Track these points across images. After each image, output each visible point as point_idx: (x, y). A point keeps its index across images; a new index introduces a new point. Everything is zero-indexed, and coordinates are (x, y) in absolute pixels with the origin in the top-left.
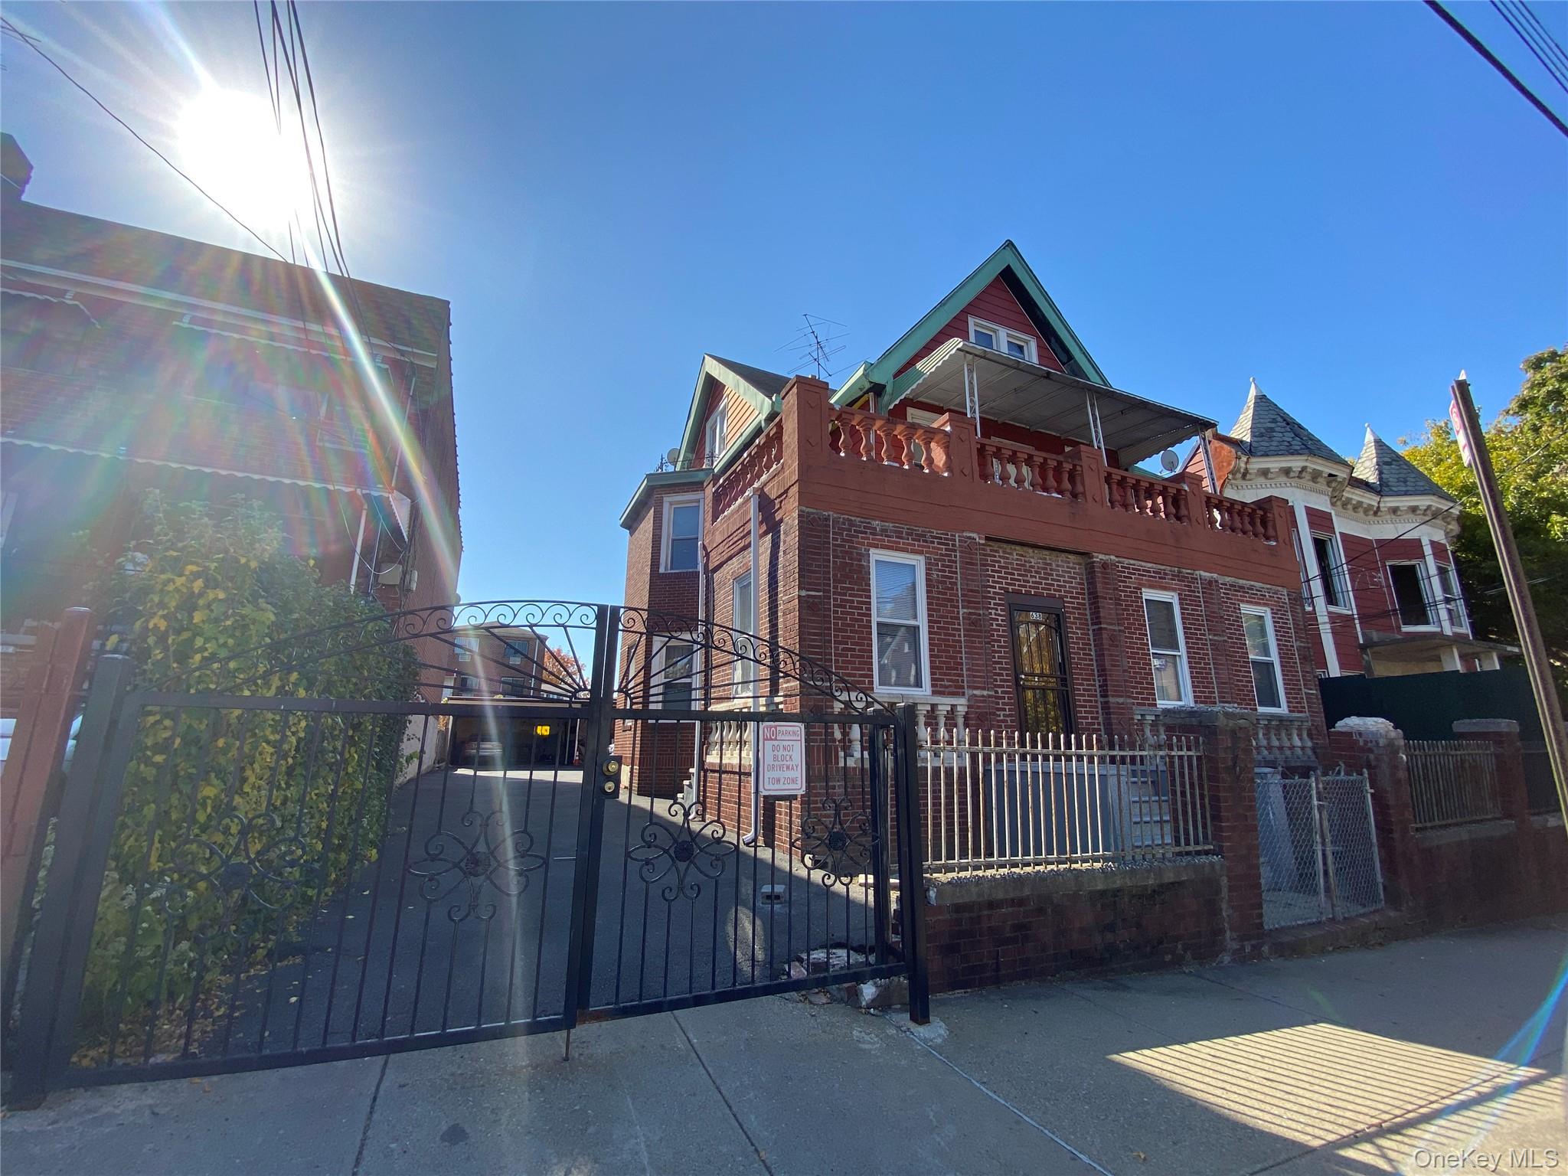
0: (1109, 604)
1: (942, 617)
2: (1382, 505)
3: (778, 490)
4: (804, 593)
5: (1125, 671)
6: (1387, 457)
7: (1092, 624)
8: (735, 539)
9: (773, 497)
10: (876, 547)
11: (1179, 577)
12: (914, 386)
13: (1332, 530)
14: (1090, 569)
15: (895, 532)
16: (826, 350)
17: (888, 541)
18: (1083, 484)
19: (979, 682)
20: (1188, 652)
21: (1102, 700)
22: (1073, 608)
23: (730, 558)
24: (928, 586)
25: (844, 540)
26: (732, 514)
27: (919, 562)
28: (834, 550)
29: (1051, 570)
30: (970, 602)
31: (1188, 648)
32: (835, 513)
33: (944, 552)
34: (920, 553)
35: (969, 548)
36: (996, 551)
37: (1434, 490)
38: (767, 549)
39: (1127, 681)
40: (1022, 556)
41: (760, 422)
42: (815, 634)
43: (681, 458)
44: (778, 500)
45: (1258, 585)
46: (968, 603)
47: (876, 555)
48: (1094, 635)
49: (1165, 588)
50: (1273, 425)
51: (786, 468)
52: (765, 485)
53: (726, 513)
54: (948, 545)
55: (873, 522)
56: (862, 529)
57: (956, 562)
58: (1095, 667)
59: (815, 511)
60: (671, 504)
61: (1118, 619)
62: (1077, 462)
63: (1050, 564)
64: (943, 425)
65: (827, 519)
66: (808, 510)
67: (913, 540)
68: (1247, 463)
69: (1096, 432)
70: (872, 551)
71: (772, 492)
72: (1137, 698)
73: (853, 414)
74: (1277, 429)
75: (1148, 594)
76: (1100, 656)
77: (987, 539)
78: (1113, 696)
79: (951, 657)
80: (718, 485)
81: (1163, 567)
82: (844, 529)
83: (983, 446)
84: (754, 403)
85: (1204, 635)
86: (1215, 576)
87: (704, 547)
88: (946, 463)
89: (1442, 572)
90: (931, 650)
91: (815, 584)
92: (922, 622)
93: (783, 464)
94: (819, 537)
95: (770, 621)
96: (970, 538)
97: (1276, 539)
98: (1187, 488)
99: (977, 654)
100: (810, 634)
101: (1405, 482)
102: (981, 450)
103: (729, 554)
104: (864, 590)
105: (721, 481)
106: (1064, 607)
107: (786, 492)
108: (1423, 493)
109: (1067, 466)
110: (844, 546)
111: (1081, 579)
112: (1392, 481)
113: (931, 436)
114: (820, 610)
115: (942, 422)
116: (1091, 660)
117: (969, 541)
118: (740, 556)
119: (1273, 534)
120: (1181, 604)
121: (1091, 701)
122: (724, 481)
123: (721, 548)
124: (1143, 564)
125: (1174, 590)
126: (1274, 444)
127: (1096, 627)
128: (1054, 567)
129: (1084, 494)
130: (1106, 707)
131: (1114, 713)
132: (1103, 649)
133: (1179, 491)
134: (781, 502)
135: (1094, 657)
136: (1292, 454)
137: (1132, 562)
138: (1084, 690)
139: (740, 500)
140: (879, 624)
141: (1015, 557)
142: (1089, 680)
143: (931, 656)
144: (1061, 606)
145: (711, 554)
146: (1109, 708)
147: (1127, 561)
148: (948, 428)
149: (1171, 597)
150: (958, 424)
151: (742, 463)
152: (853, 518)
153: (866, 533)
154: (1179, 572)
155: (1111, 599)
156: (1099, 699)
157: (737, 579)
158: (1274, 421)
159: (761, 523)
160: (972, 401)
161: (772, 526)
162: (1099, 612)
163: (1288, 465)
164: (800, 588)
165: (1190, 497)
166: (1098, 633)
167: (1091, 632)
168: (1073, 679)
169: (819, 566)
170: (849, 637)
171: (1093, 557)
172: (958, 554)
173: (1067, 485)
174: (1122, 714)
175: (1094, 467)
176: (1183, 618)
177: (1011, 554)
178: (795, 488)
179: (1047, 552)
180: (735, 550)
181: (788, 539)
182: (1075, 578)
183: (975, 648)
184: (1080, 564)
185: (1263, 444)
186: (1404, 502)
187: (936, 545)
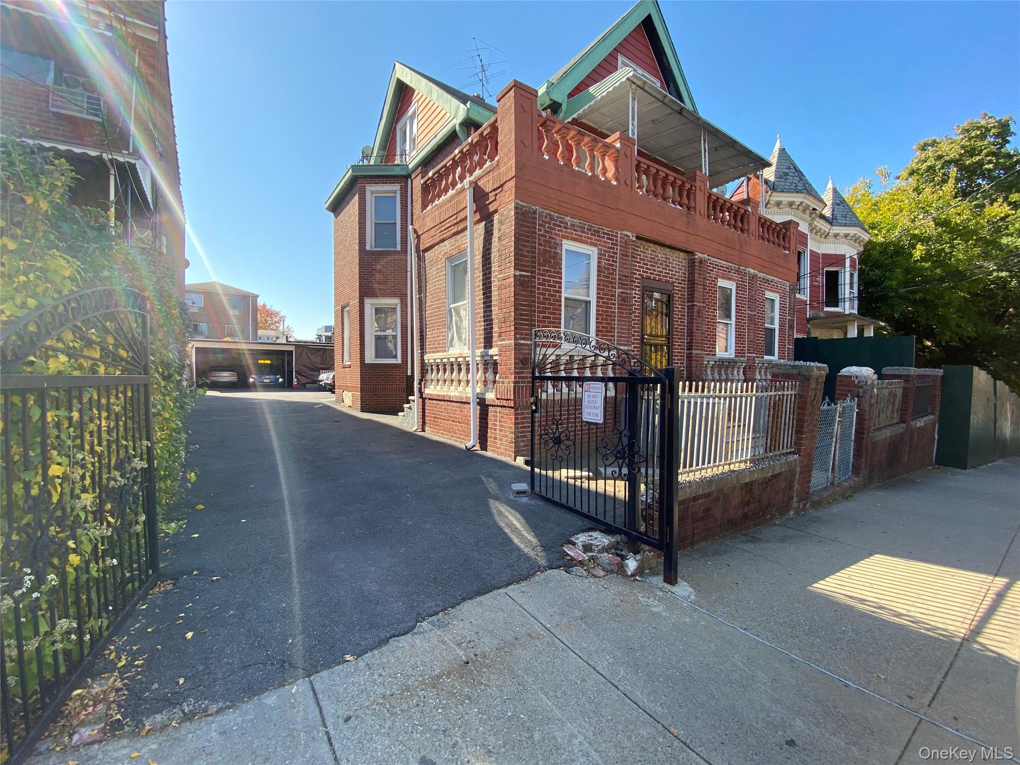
0: (700, 288)
1: (605, 294)
2: (831, 231)
3: (493, 184)
4: (518, 273)
5: (703, 333)
6: (839, 201)
7: (688, 302)
8: (448, 225)
9: (487, 190)
10: (567, 238)
11: (738, 271)
12: (586, 107)
13: (806, 245)
14: (692, 264)
15: (580, 227)
16: (488, 73)
17: (576, 235)
18: (695, 201)
19: (623, 341)
20: (736, 322)
21: (688, 352)
22: (679, 290)
23: (442, 241)
24: (598, 271)
25: (546, 231)
26: (444, 203)
27: (593, 252)
28: (539, 239)
29: (669, 263)
30: (623, 284)
31: (736, 319)
32: (540, 207)
33: (610, 246)
34: (595, 245)
35: (626, 243)
36: (638, 247)
37: (859, 224)
38: (481, 235)
39: (702, 340)
40: (654, 251)
41: (455, 125)
42: (524, 305)
43: (375, 154)
44: (493, 193)
45: (776, 279)
46: (622, 285)
47: (567, 245)
48: (688, 309)
49: (729, 279)
50: (788, 171)
51: (501, 165)
52: (479, 179)
53: (436, 202)
54: (613, 240)
55: (566, 218)
56: (558, 223)
57: (616, 254)
58: (686, 331)
59: (525, 204)
60: (372, 193)
61: (704, 299)
62: (693, 183)
63: (669, 259)
64: (614, 141)
65: (535, 213)
66: (521, 203)
67: (591, 234)
68: (770, 196)
69: (705, 161)
70: (564, 241)
71: (487, 185)
72: (707, 351)
73: (555, 123)
74: (790, 174)
75: (722, 283)
76: (690, 323)
77: (637, 237)
78: (695, 349)
79: (609, 324)
80: (426, 178)
81: (731, 265)
82: (546, 222)
83: (639, 162)
84: (448, 108)
85: (745, 311)
86: (756, 272)
87: (415, 231)
88: (615, 174)
89: (852, 275)
90: (597, 319)
91: (526, 266)
92: (593, 299)
93: (498, 161)
94: (528, 227)
95: (484, 294)
96: (626, 235)
97: (789, 249)
98: (750, 210)
99: (624, 321)
100: (521, 305)
101: (846, 217)
102: (638, 166)
103: (441, 238)
104: (557, 273)
105: (430, 174)
106: (674, 290)
107: (502, 186)
108: (854, 226)
109: (688, 186)
110: (546, 236)
111: (685, 270)
112: (839, 216)
113: (606, 149)
114: (528, 287)
115: (613, 140)
116: (684, 326)
117: (626, 238)
118: (453, 240)
119: (788, 246)
120: (737, 290)
121: (681, 353)
122: (434, 174)
123: (433, 232)
124: (721, 262)
125: (734, 280)
126: (787, 184)
127: (690, 304)
128: (671, 261)
129: (695, 208)
130: (689, 356)
131: (694, 360)
132: (693, 319)
133: (746, 211)
134: (496, 195)
135: (686, 324)
136: (797, 192)
137: (715, 260)
138: (679, 345)
139: (451, 192)
140: (566, 299)
141: (650, 252)
142: (681, 339)
143: (597, 323)
144: (671, 289)
145: (422, 237)
146: (692, 357)
147: (712, 259)
148: (618, 145)
149: (731, 285)
150: (626, 142)
151: (453, 159)
152: (552, 214)
153: (560, 226)
154: (739, 268)
155: (701, 285)
156: (686, 351)
157: (450, 258)
158: (789, 168)
159: (475, 212)
160: (633, 124)
161: (486, 215)
162: (694, 294)
163: (791, 199)
164: (515, 269)
165: (751, 216)
166: (691, 308)
167: (686, 307)
168: (673, 338)
169: (528, 252)
170: (547, 308)
171: (695, 255)
172: (619, 248)
173: (685, 201)
174: (698, 361)
175: (702, 188)
176: (736, 299)
177: (647, 250)
178: (512, 183)
179: (668, 250)
180: (447, 234)
181: (503, 227)
182: (681, 270)
183: (624, 317)
184: (685, 260)
185: (782, 183)
186: (842, 231)
187: (605, 240)
